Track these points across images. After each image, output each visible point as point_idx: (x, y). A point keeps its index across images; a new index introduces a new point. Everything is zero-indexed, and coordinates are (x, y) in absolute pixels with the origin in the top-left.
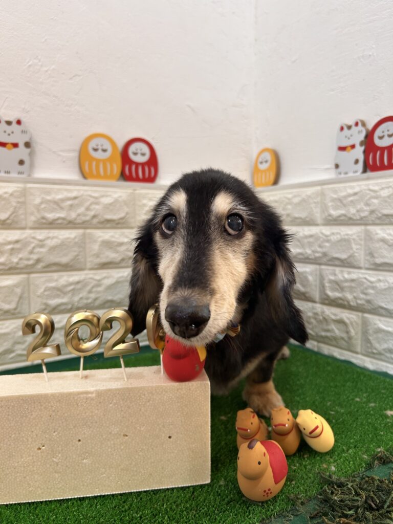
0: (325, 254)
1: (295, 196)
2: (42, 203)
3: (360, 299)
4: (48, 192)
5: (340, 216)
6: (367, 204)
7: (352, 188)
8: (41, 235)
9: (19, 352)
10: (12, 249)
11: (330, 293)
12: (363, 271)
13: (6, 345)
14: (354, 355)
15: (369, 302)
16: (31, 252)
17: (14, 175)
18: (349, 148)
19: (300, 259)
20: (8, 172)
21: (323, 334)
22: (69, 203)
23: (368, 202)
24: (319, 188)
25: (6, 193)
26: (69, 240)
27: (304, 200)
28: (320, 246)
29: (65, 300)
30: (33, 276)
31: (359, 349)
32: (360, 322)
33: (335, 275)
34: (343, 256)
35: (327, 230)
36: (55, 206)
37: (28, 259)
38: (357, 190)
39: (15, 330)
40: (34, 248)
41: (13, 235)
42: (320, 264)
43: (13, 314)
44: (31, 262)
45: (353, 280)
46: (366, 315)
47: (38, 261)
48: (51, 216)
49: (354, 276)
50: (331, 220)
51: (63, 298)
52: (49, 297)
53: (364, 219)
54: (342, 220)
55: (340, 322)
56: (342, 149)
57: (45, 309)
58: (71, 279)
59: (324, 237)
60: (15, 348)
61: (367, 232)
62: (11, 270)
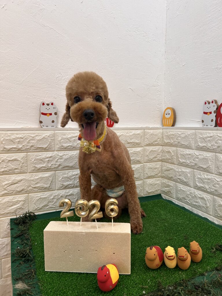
0: (196, 164)
1: (182, 133)
2: (61, 139)
3: (212, 189)
4: (65, 135)
5: (203, 147)
6: (216, 143)
7: (210, 133)
8: (61, 153)
9: (50, 206)
10: (49, 160)
11: (198, 184)
12: (214, 175)
13: (45, 203)
14: (209, 216)
15: (216, 190)
16: (57, 162)
17: (50, 127)
18: (209, 113)
19: (185, 165)
20: (47, 126)
21: (194, 203)
22: (74, 139)
23: (217, 142)
24: (194, 131)
25: (46, 136)
26: (73, 155)
27: (186, 136)
28: (194, 160)
29: (71, 183)
30: (57, 172)
31: (211, 214)
32: (212, 200)
33: (201, 175)
34: (205, 167)
35: (197, 153)
36: (67, 141)
37: (55, 165)
38: (211, 135)
39: (49, 196)
40: (58, 159)
41: (49, 154)
42: (194, 169)
43: (49, 189)
44: (56, 166)
45: (209, 179)
46: (215, 197)
47: (60, 165)
48: (65, 145)
49: (209, 177)
50: (199, 148)
51: (70, 182)
52: (63, 181)
53: (215, 149)
54: (204, 148)
55: (202, 198)
56: (205, 113)
57: (62, 187)
58: (74, 173)
59: (196, 156)
60: (48, 204)
61: (216, 156)
62: (48, 170)
